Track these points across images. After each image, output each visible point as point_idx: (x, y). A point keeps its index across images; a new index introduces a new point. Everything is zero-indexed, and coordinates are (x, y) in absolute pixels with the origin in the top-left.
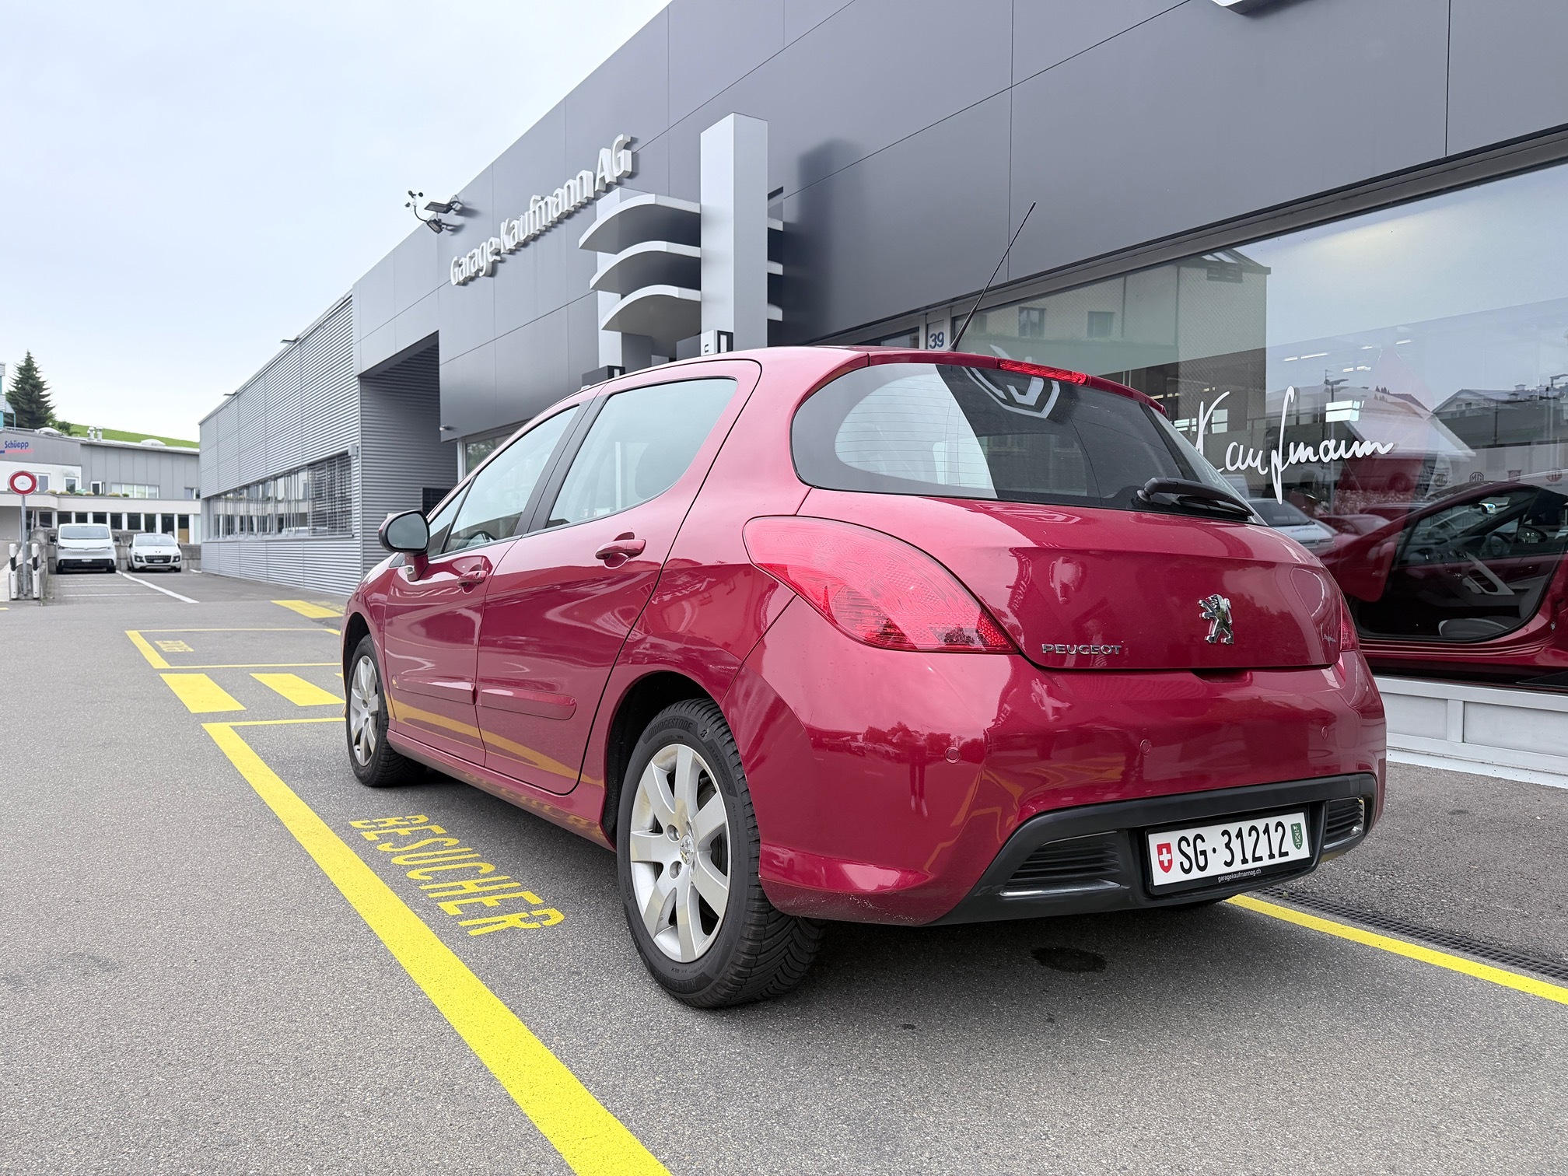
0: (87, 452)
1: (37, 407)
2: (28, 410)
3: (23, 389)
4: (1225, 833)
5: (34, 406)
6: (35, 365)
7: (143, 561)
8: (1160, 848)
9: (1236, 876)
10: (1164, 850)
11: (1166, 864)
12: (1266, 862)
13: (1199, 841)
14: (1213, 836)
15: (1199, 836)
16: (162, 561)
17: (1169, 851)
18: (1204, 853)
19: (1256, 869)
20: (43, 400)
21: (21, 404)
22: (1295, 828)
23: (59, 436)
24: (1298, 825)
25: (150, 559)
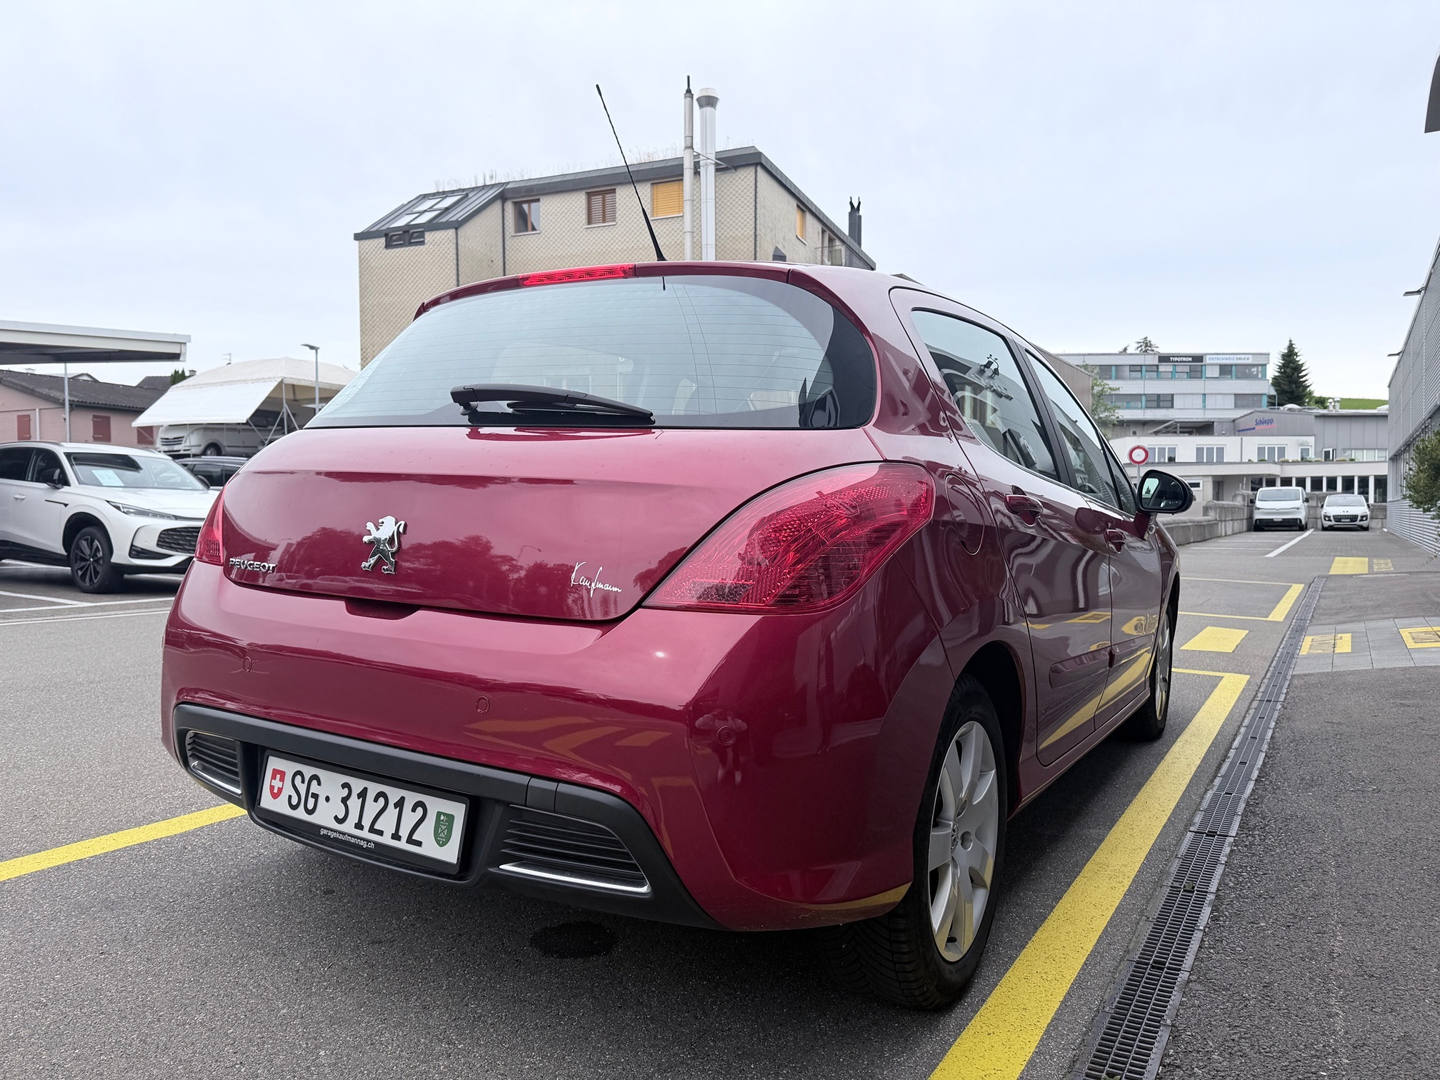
0: (1320, 423)
1: (1296, 387)
2: (1289, 390)
3: (1285, 372)
4: (345, 785)
5: (1294, 386)
6: (1296, 351)
7: (1330, 520)
8: (275, 772)
9: (341, 837)
10: (278, 776)
11: (276, 791)
12: (386, 840)
13: (314, 782)
14: (331, 783)
15: (315, 777)
16: (1349, 520)
17: (282, 780)
18: (315, 796)
19: (368, 841)
20: (1302, 380)
21: (1282, 385)
22: (442, 818)
23: (1300, 410)
24: (451, 818)
25: (1338, 519)
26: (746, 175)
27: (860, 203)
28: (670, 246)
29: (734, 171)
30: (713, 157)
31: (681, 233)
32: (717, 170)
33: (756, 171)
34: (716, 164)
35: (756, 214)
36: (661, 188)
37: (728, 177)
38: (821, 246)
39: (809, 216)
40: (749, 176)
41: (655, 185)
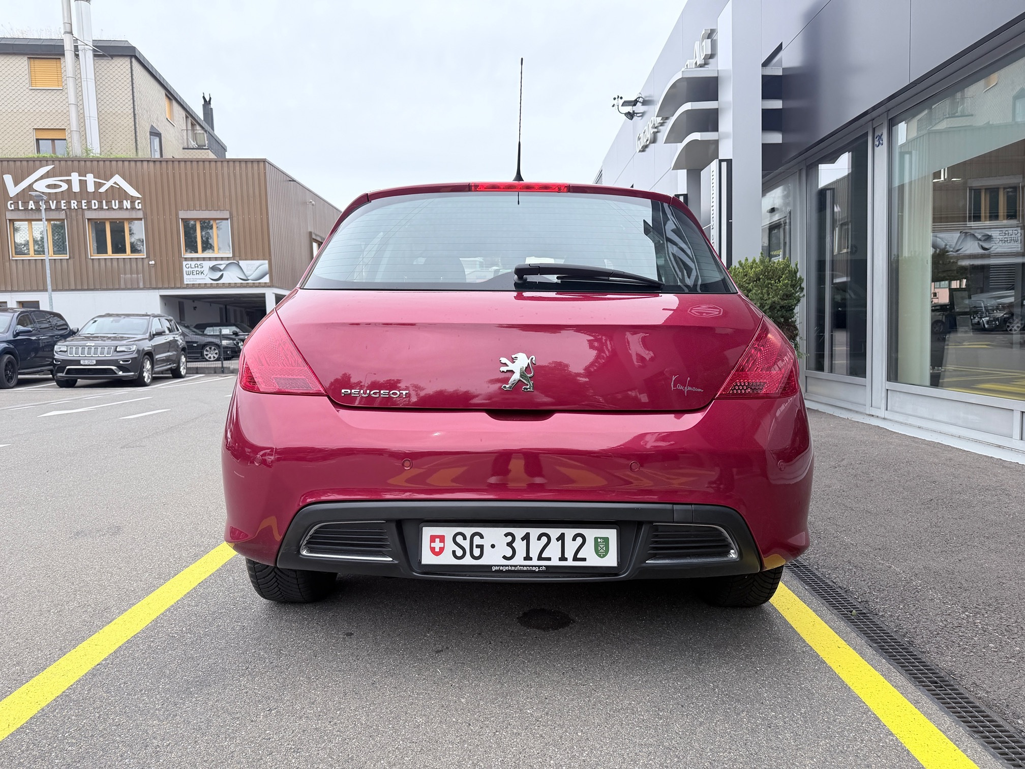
4: (507, 534)
8: (433, 539)
9: (513, 569)
10: (437, 540)
11: (437, 550)
13: (477, 537)
14: (494, 536)
15: (476, 534)
17: (442, 541)
18: (481, 547)
19: (539, 567)
22: (599, 540)
26: (122, 65)
27: (210, 98)
28: (51, 114)
29: (110, 58)
30: (91, 44)
31: (67, 105)
32: (95, 56)
33: (131, 62)
34: (94, 51)
35: (133, 97)
36: (37, 62)
37: (104, 63)
38: (185, 129)
39: (175, 103)
40: (124, 65)
41: (32, 60)
